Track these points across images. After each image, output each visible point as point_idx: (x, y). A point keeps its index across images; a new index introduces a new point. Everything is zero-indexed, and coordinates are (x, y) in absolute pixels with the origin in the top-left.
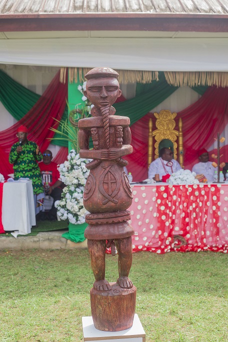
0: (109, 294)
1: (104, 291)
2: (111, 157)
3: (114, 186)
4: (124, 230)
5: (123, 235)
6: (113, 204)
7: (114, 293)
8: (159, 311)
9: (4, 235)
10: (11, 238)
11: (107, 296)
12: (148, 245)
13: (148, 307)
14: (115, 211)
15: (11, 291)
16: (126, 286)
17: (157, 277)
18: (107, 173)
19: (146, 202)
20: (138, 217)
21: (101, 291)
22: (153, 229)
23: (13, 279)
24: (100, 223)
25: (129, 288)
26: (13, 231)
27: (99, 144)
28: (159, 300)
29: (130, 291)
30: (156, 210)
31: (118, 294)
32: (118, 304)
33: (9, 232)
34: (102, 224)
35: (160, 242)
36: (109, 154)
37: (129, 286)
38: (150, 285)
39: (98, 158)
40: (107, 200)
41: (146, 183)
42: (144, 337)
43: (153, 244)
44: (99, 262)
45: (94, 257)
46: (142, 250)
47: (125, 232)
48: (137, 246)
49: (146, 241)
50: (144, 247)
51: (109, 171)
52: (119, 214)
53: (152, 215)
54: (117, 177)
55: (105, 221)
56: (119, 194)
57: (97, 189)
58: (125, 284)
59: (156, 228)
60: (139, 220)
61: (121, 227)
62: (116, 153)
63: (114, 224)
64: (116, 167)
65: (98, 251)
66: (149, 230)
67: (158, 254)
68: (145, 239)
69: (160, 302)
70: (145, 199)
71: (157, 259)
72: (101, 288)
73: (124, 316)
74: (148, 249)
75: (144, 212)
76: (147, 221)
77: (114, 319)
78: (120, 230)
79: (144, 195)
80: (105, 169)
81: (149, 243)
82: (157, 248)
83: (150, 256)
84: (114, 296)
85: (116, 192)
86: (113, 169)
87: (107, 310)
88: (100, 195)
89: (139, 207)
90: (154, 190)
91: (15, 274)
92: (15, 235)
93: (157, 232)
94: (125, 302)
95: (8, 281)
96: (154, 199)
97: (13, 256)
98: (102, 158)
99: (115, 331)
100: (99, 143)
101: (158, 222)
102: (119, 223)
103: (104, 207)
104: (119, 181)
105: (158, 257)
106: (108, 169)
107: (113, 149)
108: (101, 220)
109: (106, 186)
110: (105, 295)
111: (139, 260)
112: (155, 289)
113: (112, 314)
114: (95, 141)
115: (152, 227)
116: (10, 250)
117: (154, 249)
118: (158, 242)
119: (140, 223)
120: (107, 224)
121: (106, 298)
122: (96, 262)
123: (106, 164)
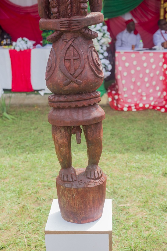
0: (72, 185)
1: (68, 181)
2: (73, 27)
3: (77, 63)
4: (90, 115)
5: (88, 121)
6: (76, 85)
7: (78, 185)
8: (153, 171)
9: (33, 93)
10: (38, 96)
11: (71, 188)
12: (154, 104)
13: (143, 167)
14: (79, 93)
15: (27, 146)
16: (93, 177)
17: (156, 136)
18: (69, 47)
19: (154, 66)
20: (146, 79)
21: (65, 181)
22: (159, 91)
23: (32, 133)
24: (61, 107)
25: (96, 179)
26: (41, 90)
27: (58, 12)
28: (154, 160)
29: (98, 182)
30: (162, 74)
31: (83, 186)
32: (82, 197)
33: (38, 91)
34: (64, 108)
35: (164, 102)
36: (70, 24)
37: (97, 176)
38: (148, 144)
39: (57, 29)
40: (68, 80)
41: (155, 49)
42: (110, 234)
43: (159, 103)
44: (63, 150)
45: (57, 144)
46: (148, 108)
47: (91, 117)
48: (144, 105)
49: (152, 101)
50: (150, 105)
51: (71, 45)
52: (84, 97)
53: (158, 78)
54: (82, 52)
55: (67, 105)
56: (83, 73)
57: (58, 66)
58: (93, 174)
59: (161, 89)
60: (147, 82)
61: (87, 111)
62: (79, 22)
63: (77, 108)
64: (81, 40)
65: (61, 138)
66: (155, 91)
67: (162, 112)
68: (152, 99)
69: (155, 162)
70: (153, 64)
71: (161, 117)
72: (65, 178)
73: (91, 208)
74: (154, 107)
75: (152, 75)
76: (154, 83)
77: (79, 212)
78: (85, 115)
79: (152, 60)
80: (67, 42)
81: (155, 102)
82: (161, 107)
83: (155, 114)
84: (78, 189)
85: (79, 71)
86: (76, 42)
87: (71, 202)
88: (61, 74)
89: (147, 71)
90: (162, 56)
91: (35, 129)
92: (42, 93)
93: (162, 93)
94: (91, 194)
95: (27, 135)
96: (161, 64)
97: (40, 111)
98: (62, 29)
99: (81, 223)
100: (58, 9)
101: (164, 84)
102: (84, 107)
103: (66, 88)
104: (84, 57)
105: (161, 115)
106: (70, 43)
107: (75, 18)
108: (63, 104)
109: (67, 64)
110: (68, 187)
111: (145, 117)
112: (153, 149)
113: (77, 207)
114: (54, 7)
115: (158, 88)
116: (38, 105)
117: (158, 108)
118: (162, 102)
119: (147, 85)
120: (70, 108)
121: (70, 189)
122: (59, 149)
123: (67, 37)
